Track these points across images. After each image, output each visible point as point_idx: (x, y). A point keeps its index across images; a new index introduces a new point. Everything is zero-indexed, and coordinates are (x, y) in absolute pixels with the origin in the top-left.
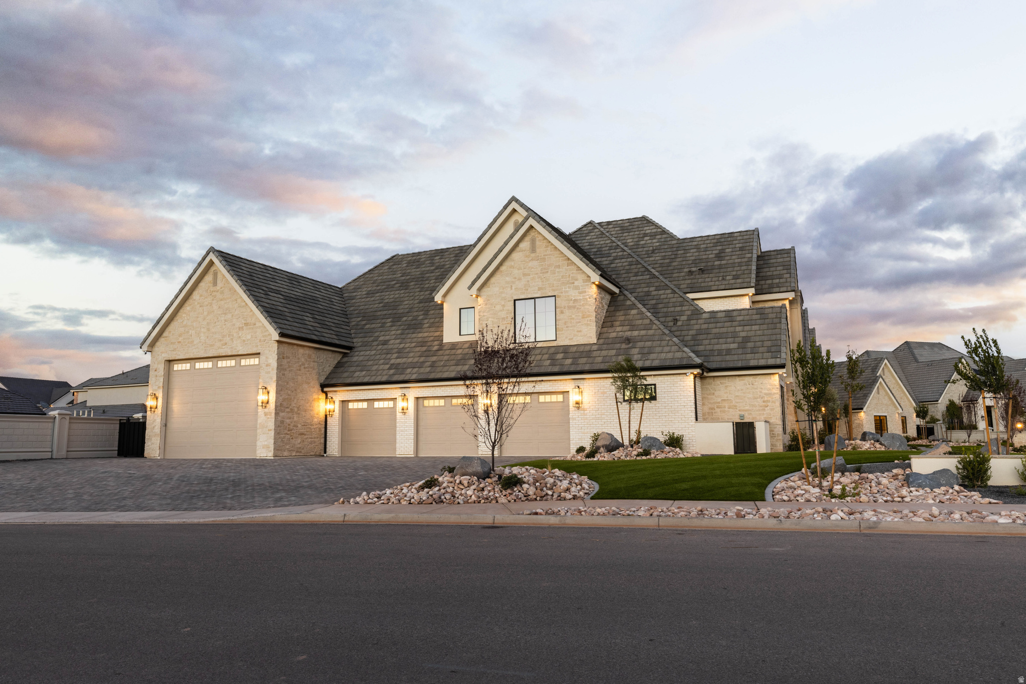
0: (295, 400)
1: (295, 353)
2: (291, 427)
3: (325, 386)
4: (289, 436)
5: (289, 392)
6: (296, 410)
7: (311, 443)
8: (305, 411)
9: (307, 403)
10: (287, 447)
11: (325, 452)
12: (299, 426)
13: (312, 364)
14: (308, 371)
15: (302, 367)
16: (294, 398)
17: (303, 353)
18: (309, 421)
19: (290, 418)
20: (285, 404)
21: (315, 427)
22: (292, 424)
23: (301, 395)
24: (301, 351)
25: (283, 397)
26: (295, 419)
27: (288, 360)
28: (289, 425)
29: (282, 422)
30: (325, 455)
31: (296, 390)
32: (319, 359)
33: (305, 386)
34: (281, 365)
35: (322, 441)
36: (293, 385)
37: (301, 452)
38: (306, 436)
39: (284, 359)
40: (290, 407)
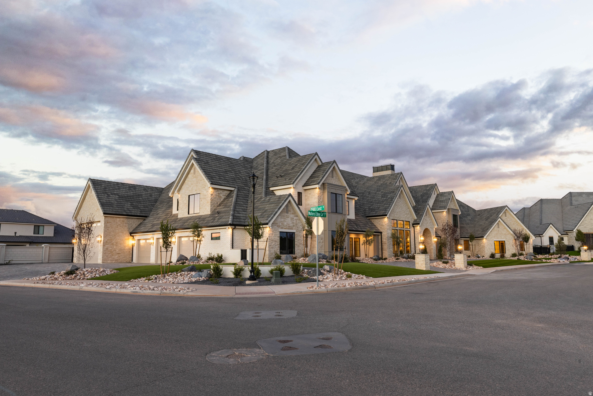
0: (115, 240)
1: (115, 220)
2: (112, 251)
3: (132, 234)
4: (111, 255)
5: (111, 237)
6: (115, 244)
7: (124, 257)
8: (121, 244)
9: (122, 241)
10: (110, 259)
11: (132, 261)
12: (117, 250)
13: (125, 225)
14: (122, 227)
15: (119, 226)
16: (114, 239)
17: (119, 220)
18: (123, 248)
19: (112, 247)
20: (109, 241)
21: (126, 250)
22: (113, 250)
23: (118, 238)
24: (118, 219)
25: (107, 239)
26: (115, 247)
27: (111, 223)
28: (111, 250)
29: (107, 249)
30: (132, 262)
31: (115, 236)
32: (129, 222)
33: (121, 234)
34: (106, 226)
35: (131, 256)
36: (113, 234)
37: (118, 261)
38: (121, 255)
39: (108, 223)
40: (112, 243)
